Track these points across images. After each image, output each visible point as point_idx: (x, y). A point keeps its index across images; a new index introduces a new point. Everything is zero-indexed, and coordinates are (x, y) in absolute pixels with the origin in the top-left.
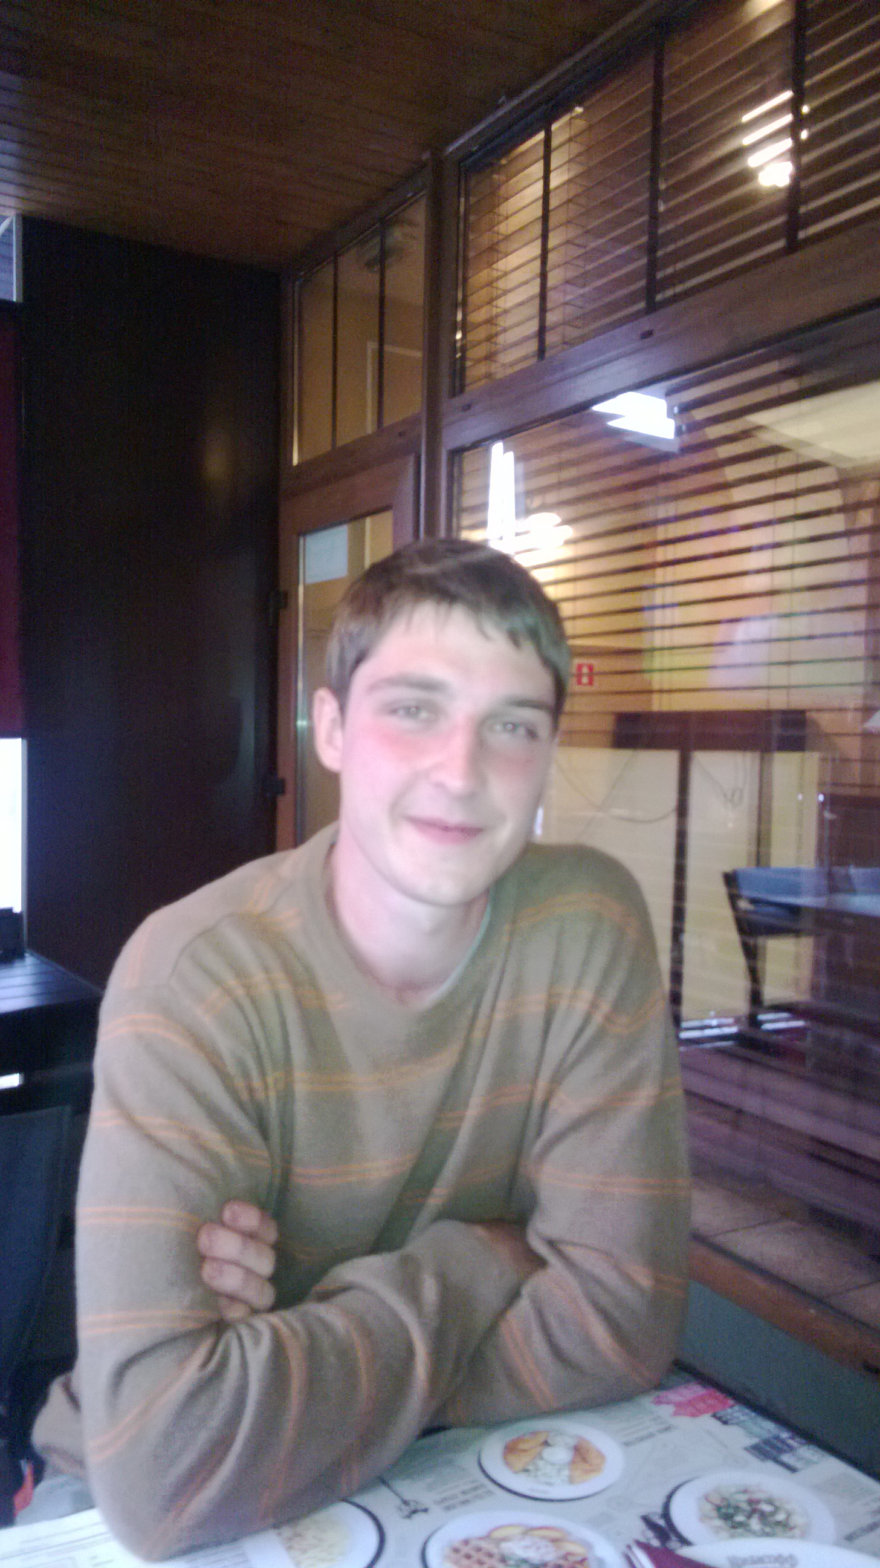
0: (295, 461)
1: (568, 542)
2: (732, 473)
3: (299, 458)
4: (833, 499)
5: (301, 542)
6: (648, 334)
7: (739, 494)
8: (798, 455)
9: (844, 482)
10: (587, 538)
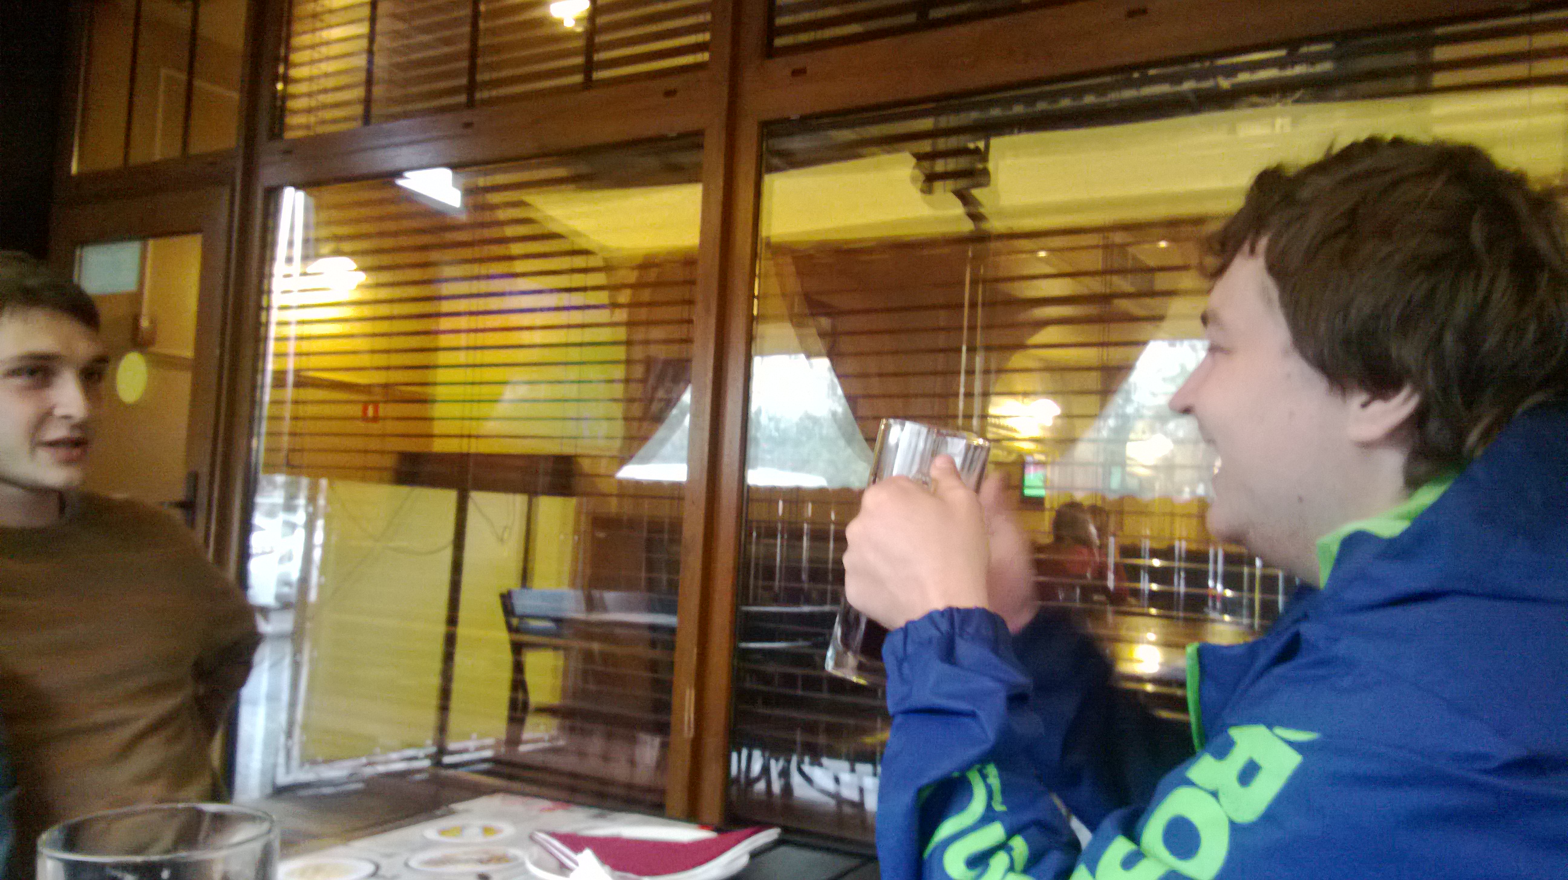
0: (74, 168)
1: (362, 286)
2: (516, 249)
3: (78, 166)
4: (599, 279)
5: (78, 253)
6: (468, 125)
7: (519, 266)
8: (573, 243)
9: (607, 268)
10: (378, 285)
